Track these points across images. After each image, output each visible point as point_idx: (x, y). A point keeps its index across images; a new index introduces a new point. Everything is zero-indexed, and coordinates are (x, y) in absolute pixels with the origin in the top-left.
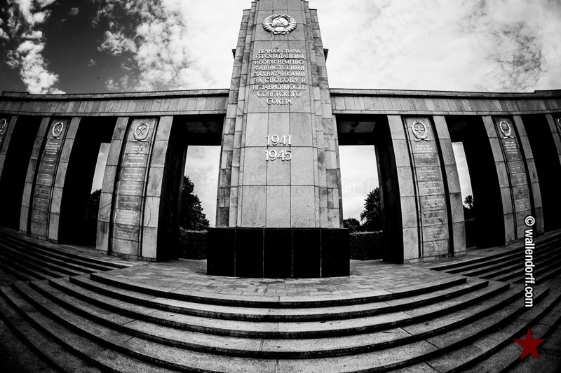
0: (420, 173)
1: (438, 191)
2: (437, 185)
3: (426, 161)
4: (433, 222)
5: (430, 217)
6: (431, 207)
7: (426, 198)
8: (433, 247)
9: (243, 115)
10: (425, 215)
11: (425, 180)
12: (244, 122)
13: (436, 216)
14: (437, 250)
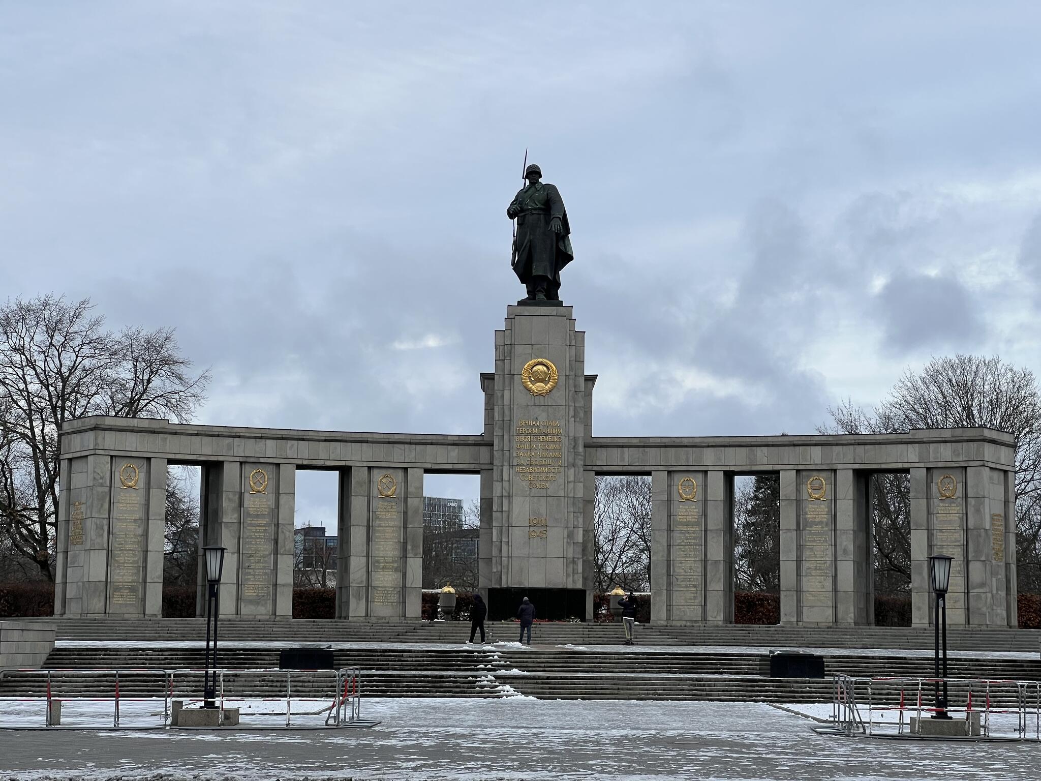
0: (677, 537)
1: (695, 556)
2: (695, 550)
3: (687, 524)
4: (686, 587)
5: (683, 581)
6: (685, 572)
7: (681, 563)
8: (684, 611)
9: (510, 497)
10: (677, 579)
11: (682, 544)
12: (510, 503)
13: (690, 581)
14: (688, 614)
